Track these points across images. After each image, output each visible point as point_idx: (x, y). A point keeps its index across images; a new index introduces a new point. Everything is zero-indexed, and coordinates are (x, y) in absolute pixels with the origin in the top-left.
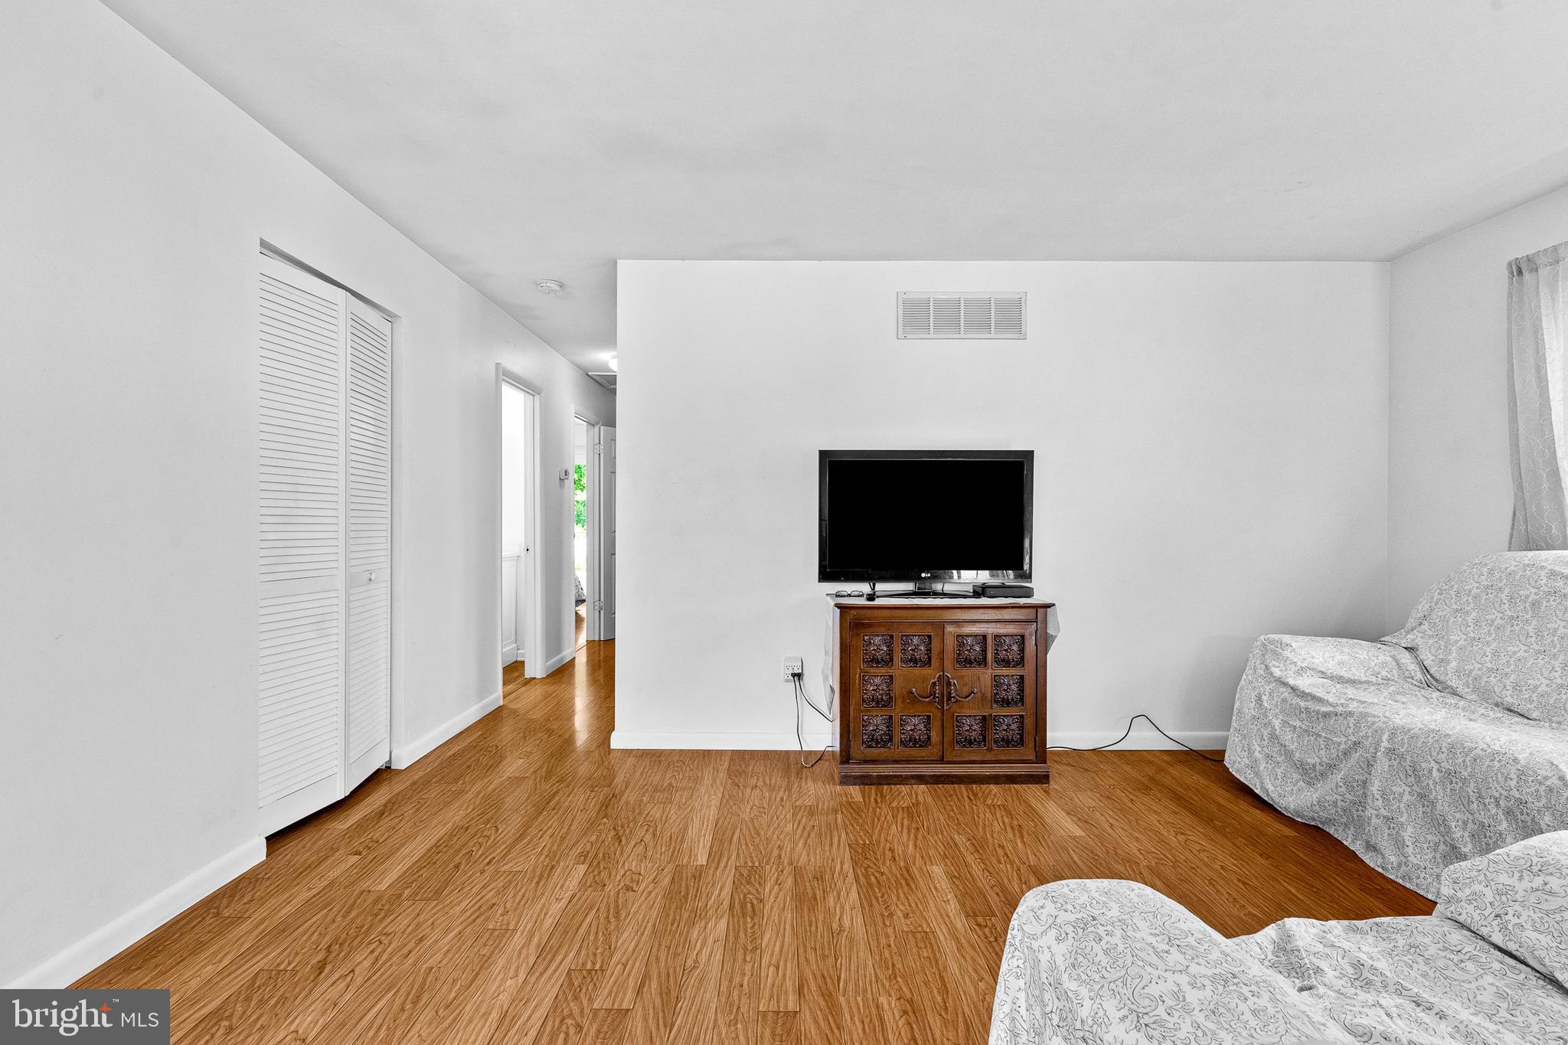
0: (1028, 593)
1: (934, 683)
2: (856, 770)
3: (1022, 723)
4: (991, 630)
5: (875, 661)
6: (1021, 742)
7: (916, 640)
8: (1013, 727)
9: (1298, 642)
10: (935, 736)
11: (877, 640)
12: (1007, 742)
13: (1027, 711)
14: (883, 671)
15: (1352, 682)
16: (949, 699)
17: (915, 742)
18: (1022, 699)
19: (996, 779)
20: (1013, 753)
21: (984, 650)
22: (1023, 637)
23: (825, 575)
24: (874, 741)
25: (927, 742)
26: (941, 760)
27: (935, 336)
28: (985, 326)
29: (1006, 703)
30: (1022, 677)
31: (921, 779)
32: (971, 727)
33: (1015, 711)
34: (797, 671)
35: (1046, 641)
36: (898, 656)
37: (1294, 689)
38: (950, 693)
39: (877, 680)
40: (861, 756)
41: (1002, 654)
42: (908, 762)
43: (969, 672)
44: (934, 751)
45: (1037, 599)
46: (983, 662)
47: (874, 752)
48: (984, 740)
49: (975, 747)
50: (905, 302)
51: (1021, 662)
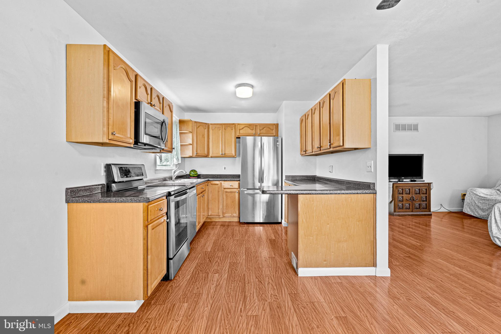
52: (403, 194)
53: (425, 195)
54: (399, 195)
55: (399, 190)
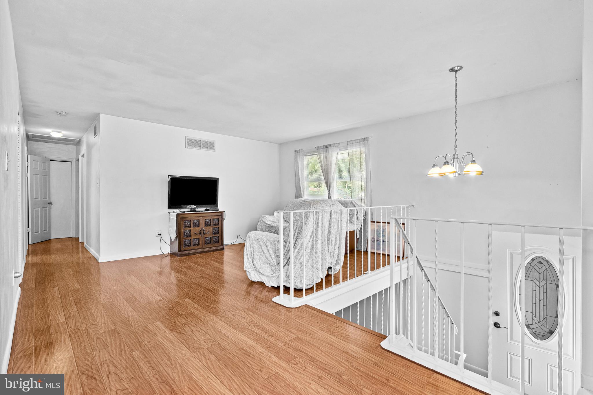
0: (218, 210)
1: (200, 231)
2: (183, 253)
3: (219, 238)
4: (212, 218)
5: (186, 227)
6: (218, 242)
7: (196, 221)
8: (217, 239)
9: (267, 216)
10: (200, 243)
11: (187, 222)
12: (216, 242)
13: (220, 235)
14: (188, 229)
15: (275, 222)
16: (204, 234)
17: (196, 245)
18: (219, 232)
19: (214, 251)
20: (217, 245)
21: (211, 222)
22: (219, 219)
23: (170, 207)
24: (187, 245)
25: (198, 245)
26: (202, 248)
27: (195, 148)
28: (206, 147)
29: (215, 234)
30: (218, 228)
31: (198, 253)
32: (208, 240)
33: (217, 235)
34: (160, 233)
35: (223, 219)
36: (192, 225)
37: (267, 224)
38: (204, 232)
39: (187, 231)
40: (184, 250)
41: (214, 223)
42: (194, 249)
43: (207, 228)
44: (200, 246)
45: (220, 210)
46: (210, 225)
47: (187, 248)
48: (211, 242)
49: (209, 244)
50: (188, 139)
51: (218, 224)
52: (190, 226)
53: (217, 226)
54: (186, 229)
55: (185, 223)
